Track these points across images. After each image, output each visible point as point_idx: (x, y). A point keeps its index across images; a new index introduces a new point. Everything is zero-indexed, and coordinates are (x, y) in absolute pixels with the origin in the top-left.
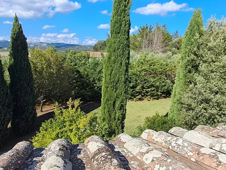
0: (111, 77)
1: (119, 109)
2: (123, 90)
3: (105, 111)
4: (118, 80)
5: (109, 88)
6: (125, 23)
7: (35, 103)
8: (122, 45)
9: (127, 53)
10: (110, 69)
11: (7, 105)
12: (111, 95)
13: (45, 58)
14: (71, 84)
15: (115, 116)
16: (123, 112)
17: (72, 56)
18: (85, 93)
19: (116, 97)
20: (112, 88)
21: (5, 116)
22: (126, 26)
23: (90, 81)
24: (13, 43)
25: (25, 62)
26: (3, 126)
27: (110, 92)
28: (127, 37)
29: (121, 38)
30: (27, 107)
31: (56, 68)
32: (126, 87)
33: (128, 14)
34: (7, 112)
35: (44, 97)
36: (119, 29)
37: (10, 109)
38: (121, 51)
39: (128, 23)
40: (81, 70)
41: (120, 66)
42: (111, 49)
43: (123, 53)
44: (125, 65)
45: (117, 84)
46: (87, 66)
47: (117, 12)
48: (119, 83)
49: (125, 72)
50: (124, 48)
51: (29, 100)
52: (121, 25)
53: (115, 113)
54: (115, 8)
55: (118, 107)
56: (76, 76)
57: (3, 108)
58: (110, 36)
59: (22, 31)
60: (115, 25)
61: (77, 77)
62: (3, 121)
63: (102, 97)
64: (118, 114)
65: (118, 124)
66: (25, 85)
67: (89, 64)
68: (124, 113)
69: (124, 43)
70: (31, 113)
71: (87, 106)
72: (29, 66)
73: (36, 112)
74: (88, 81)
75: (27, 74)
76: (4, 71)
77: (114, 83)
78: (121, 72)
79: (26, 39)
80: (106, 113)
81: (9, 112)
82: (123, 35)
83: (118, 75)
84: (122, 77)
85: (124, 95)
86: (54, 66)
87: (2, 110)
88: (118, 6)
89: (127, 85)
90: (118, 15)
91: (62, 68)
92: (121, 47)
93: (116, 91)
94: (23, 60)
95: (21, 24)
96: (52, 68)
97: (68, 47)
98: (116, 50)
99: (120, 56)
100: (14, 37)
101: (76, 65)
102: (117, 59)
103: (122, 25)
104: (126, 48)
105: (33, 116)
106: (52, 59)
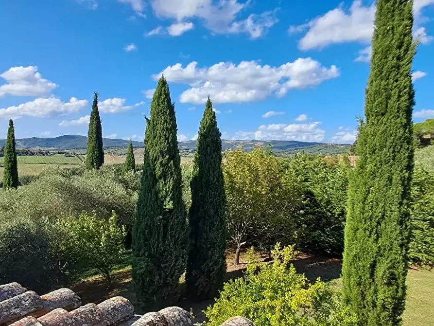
0: (364, 207)
1: (386, 284)
2: (395, 240)
3: (350, 281)
4: (383, 216)
5: (361, 231)
6: (400, 92)
7: (225, 245)
8: (392, 138)
9: (406, 155)
10: (363, 189)
11: (181, 243)
12: (365, 248)
13: (249, 166)
14: (294, 217)
15: (374, 297)
16: (397, 292)
17: (300, 164)
18: (323, 238)
19: (377, 253)
20: (368, 233)
21: (177, 261)
22: (402, 98)
23: (333, 214)
24: (200, 142)
25: (215, 173)
26: (172, 278)
27: (362, 240)
28: (404, 121)
29: (388, 124)
30: (212, 252)
31: (267, 185)
32: (403, 233)
33: (405, 73)
34: (180, 255)
35: (243, 236)
36: (384, 106)
37: (184, 250)
38: (389, 152)
39: (405, 92)
40: (317, 191)
41: (386, 185)
42: (367, 148)
43: (394, 156)
44: (400, 182)
45: (379, 223)
46: (329, 184)
47: (379, 73)
48: (385, 223)
49: (400, 198)
50: (396, 146)
51: (215, 239)
52: (388, 98)
53: (376, 291)
54: (375, 65)
55: (382, 277)
56: (305, 202)
57: (175, 247)
58: (365, 122)
59: (215, 123)
60: (374, 98)
61: (307, 205)
62: (173, 269)
63: (345, 250)
64: (384, 294)
65: (383, 318)
66: (212, 212)
67: (333, 180)
68: (400, 294)
69: (396, 136)
70: (216, 263)
71: (325, 265)
72: (220, 179)
73: (225, 262)
74: (330, 214)
75: (217, 193)
76: (183, 186)
77: (371, 220)
78: (390, 199)
79: (220, 135)
80: (352, 286)
81: (183, 256)
82: (393, 118)
83: (381, 205)
84: (393, 209)
85: (397, 251)
86: (263, 181)
87: (173, 250)
88: (383, 60)
89: (406, 228)
90: (381, 77)
91: (279, 185)
92: (388, 143)
93: (376, 240)
94: (213, 169)
95: (215, 113)
96: (260, 185)
97: (301, 148)
98: (377, 150)
99: (388, 163)
100: (204, 133)
101: (306, 180)
102: (379, 168)
103: (390, 96)
104: (401, 146)
105: (220, 269)
106: (260, 168)
